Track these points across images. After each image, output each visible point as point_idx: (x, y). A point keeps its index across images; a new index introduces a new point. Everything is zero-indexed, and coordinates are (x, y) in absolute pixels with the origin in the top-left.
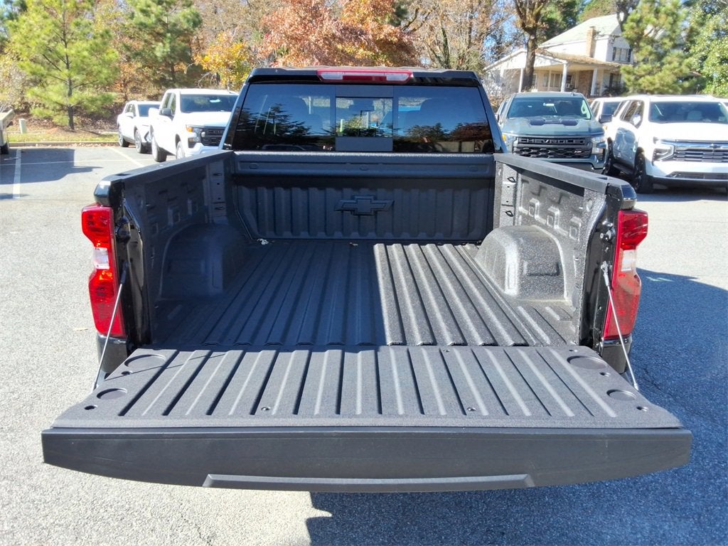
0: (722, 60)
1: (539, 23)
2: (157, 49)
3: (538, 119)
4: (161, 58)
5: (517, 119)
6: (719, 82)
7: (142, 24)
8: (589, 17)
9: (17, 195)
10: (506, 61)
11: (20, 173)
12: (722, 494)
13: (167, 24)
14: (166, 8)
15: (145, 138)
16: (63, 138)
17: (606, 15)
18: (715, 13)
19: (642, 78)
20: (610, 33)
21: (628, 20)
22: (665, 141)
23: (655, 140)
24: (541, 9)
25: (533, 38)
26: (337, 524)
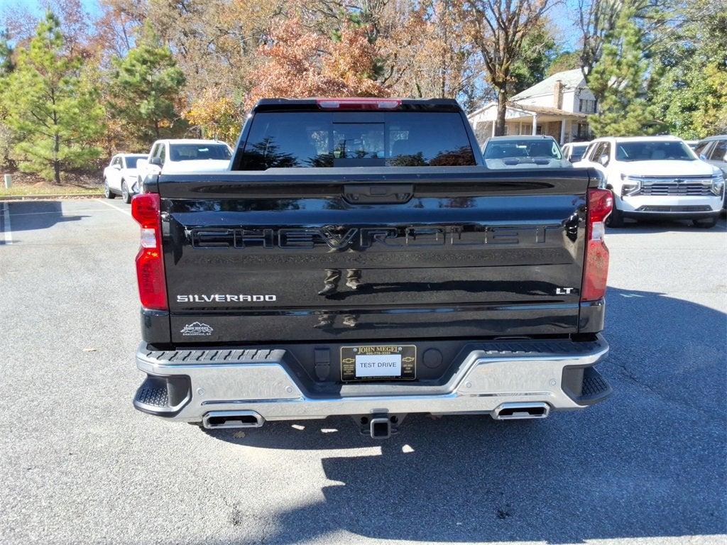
0: (684, 109)
1: (508, 78)
2: (142, 106)
3: (512, 159)
4: (146, 115)
5: (493, 160)
6: (682, 129)
7: (126, 82)
8: (556, 71)
9: (9, 242)
10: (478, 114)
11: (9, 223)
12: (697, 458)
13: (152, 83)
14: (150, 68)
15: (133, 188)
16: (49, 191)
17: (570, 69)
18: (674, 66)
19: (608, 126)
20: (576, 86)
21: (593, 72)
22: (632, 177)
23: (623, 177)
24: (510, 64)
25: (502, 91)
26: (352, 491)
